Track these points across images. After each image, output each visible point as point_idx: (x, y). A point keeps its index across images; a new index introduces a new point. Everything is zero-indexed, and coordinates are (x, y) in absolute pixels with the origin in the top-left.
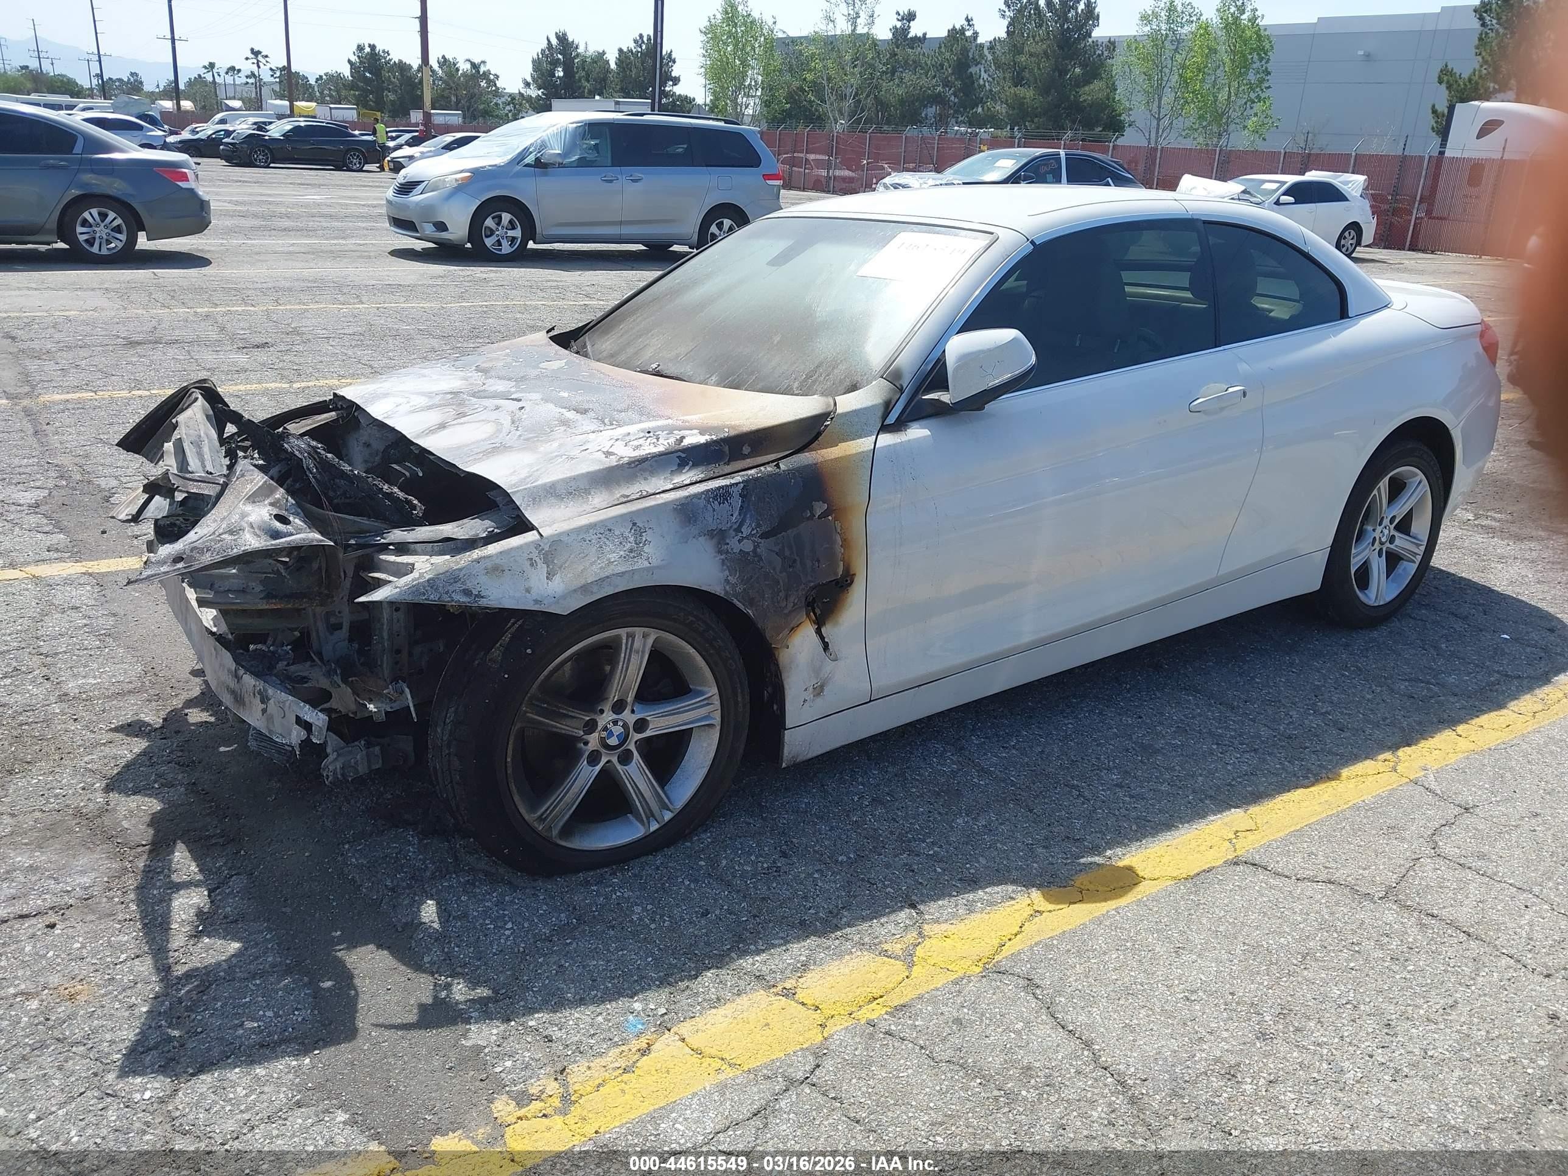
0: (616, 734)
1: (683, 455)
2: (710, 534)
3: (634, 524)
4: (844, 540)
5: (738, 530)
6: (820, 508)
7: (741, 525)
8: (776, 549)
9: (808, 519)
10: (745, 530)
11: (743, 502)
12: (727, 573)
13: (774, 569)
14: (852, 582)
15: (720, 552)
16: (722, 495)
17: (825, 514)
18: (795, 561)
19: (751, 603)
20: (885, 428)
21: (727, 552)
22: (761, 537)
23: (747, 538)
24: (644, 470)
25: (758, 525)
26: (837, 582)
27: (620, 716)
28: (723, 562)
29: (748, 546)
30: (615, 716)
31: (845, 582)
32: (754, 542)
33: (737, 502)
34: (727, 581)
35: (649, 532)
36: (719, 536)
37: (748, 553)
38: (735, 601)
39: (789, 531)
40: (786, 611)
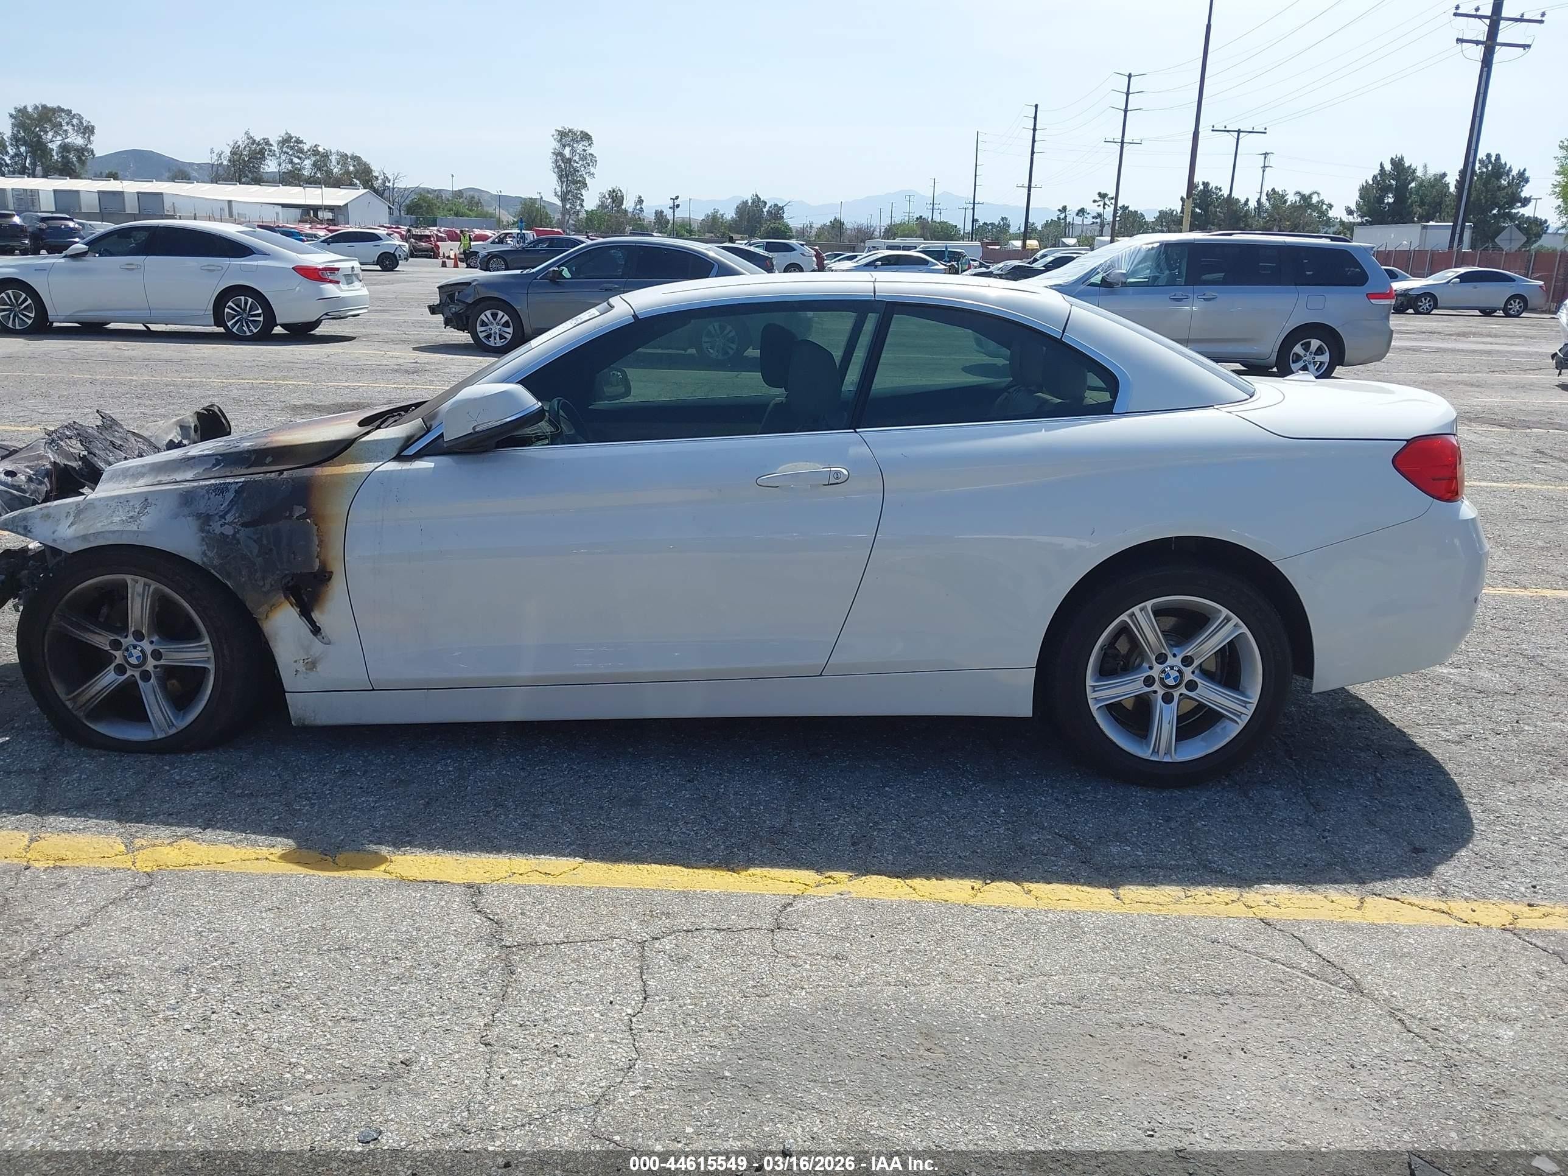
0: (135, 656)
1: (220, 458)
2: (198, 516)
3: (146, 500)
4: (321, 541)
5: (223, 517)
6: (299, 511)
7: (227, 513)
8: (255, 537)
9: (286, 518)
10: (229, 518)
11: (235, 496)
12: (205, 547)
13: (251, 553)
14: (330, 578)
15: (202, 530)
16: (221, 489)
17: (304, 517)
18: (271, 550)
19: (229, 576)
20: (399, 457)
21: (209, 532)
22: (243, 525)
23: (228, 524)
24: (187, 465)
25: (241, 516)
26: (315, 575)
27: (139, 643)
28: (203, 539)
29: (229, 531)
30: (135, 642)
31: (324, 577)
32: (234, 528)
33: (230, 495)
34: (204, 554)
35: (153, 507)
36: (205, 519)
37: (228, 536)
38: (212, 571)
39: (269, 525)
40: (264, 589)
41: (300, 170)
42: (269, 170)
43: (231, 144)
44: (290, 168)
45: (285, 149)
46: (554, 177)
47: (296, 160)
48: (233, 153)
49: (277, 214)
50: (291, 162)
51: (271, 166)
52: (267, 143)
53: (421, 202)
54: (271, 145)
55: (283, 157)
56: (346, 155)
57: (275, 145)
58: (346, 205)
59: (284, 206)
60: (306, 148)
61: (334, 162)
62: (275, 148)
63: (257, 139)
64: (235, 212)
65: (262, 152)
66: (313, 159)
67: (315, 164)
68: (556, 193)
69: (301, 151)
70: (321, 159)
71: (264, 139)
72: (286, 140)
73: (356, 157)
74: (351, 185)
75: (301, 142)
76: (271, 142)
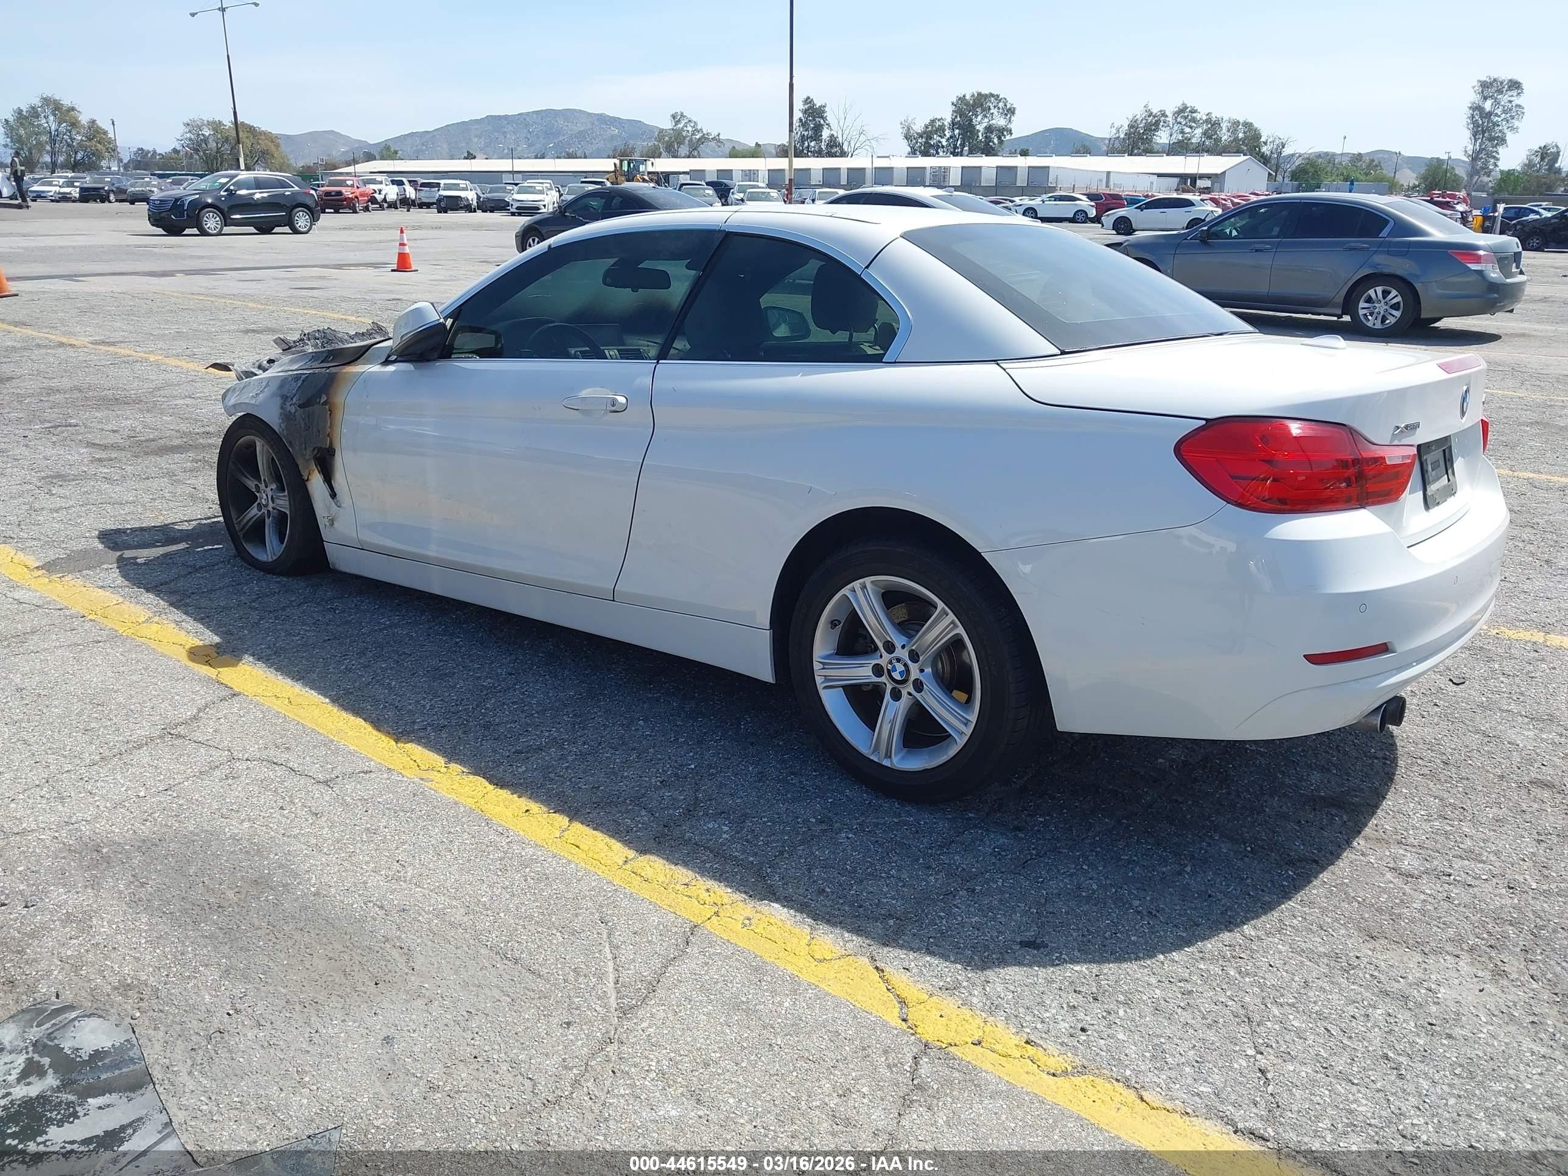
0: (265, 498)
6: (324, 398)
8: (304, 416)
9: (318, 403)
10: (295, 399)
13: (301, 428)
15: (282, 407)
17: (326, 403)
19: (291, 445)
20: (384, 362)
21: (285, 409)
23: (293, 404)
25: (300, 398)
26: (328, 451)
28: (281, 414)
29: (293, 409)
31: (332, 453)
32: (297, 408)
36: (284, 399)
37: (294, 414)
39: (310, 408)
40: (306, 458)
41: (1189, 139)
42: (1161, 141)
43: (1131, 118)
44: (1181, 138)
45: (1179, 120)
46: (1467, 134)
47: (1188, 130)
48: (1131, 126)
49: (1152, 183)
50: (1182, 132)
51: (1163, 137)
52: (1164, 115)
53: (1308, 166)
54: (1167, 116)
55: (1176, 128)
56: (1238, 122)
57: (1170, 115)
58: (1224, 173)
59: (1160, 175)
60: (1198, 116)
61: (1224, 130)
62: (1170, 119)
63: (1155, 111)
64: (1111, 184)
65: (1157, 123)
66: (1205, 127)
67: (1205, 133)
68: (1466, 151)
69: (1194, 120)
70: (1213, 125)
71: (1161, 111)
72: (1181, 111)
73: (1247, 123)
74: (1238, 152)
75: (1195, 111)
76: (1167, 113)
